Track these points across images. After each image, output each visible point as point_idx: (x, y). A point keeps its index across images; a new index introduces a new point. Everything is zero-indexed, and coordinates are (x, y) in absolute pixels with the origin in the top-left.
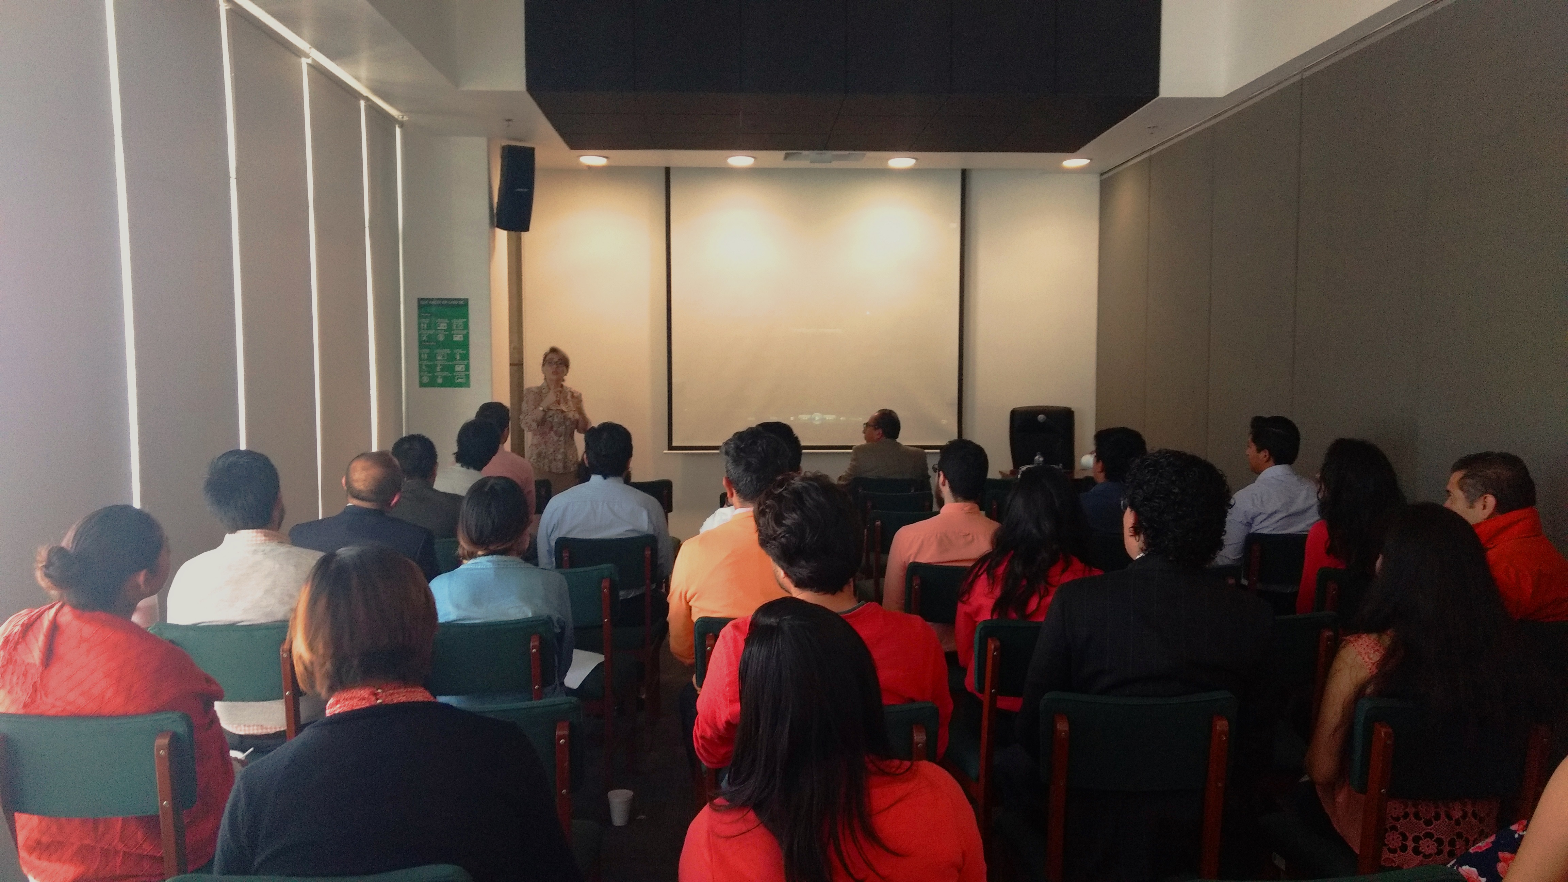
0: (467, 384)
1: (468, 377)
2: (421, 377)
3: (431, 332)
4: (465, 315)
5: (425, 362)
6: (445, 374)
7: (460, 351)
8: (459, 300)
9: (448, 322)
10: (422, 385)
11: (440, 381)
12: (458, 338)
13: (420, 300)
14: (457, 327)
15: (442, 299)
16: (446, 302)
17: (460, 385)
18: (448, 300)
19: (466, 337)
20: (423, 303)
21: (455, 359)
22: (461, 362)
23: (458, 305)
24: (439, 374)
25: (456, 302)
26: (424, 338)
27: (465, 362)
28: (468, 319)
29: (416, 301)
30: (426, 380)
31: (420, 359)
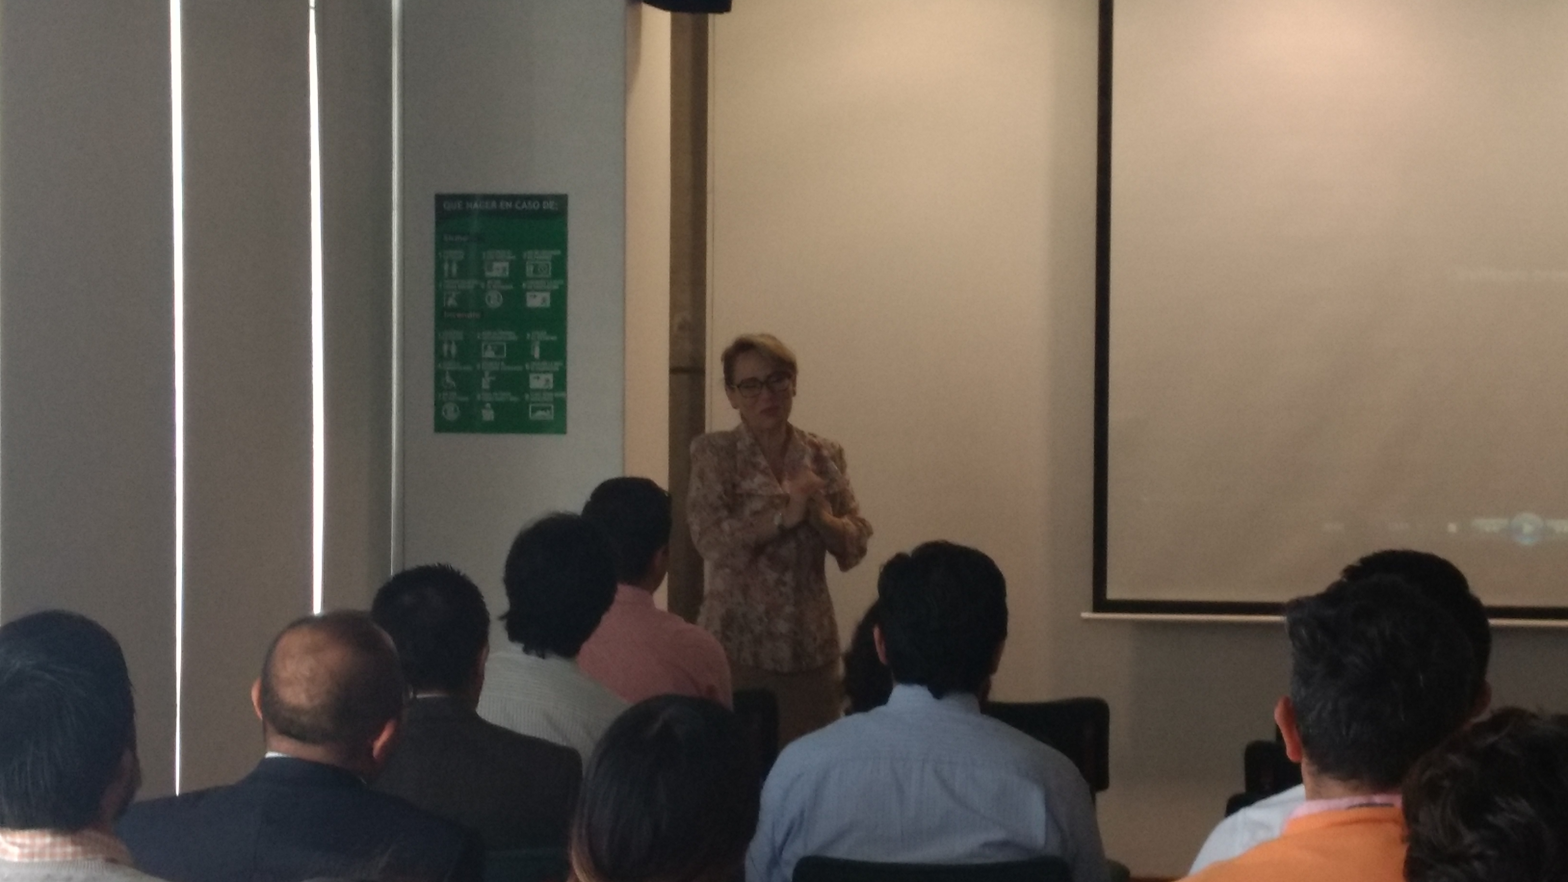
0: (558, 426)
1: (561, 406)
2: (439, 405)
3: (470, 284)
4: (560, 241)
5: (450, 366)
6: (504, 396)
7: (542, 335)
8: (541, 198)
9: (514, 257)
10: (442, 426)
11: (488, 415)
12: (537, 300)
13: (440, 199)
14: (535, 271)
15: (498, 198)
16: (509, 205)
17: (539, 428)
18: (512, 198)
19: (560, 298)
20: (448, 206)
21: (531, 359)
22: (544, 365)
23: (542, 214)
24: (487, 397)
25: (534, 206)
26: (451, 302)
27: (556, 366)
28: (564, 250)
29: (432, 201)
30: (451, 413)
31: (439, 357)
